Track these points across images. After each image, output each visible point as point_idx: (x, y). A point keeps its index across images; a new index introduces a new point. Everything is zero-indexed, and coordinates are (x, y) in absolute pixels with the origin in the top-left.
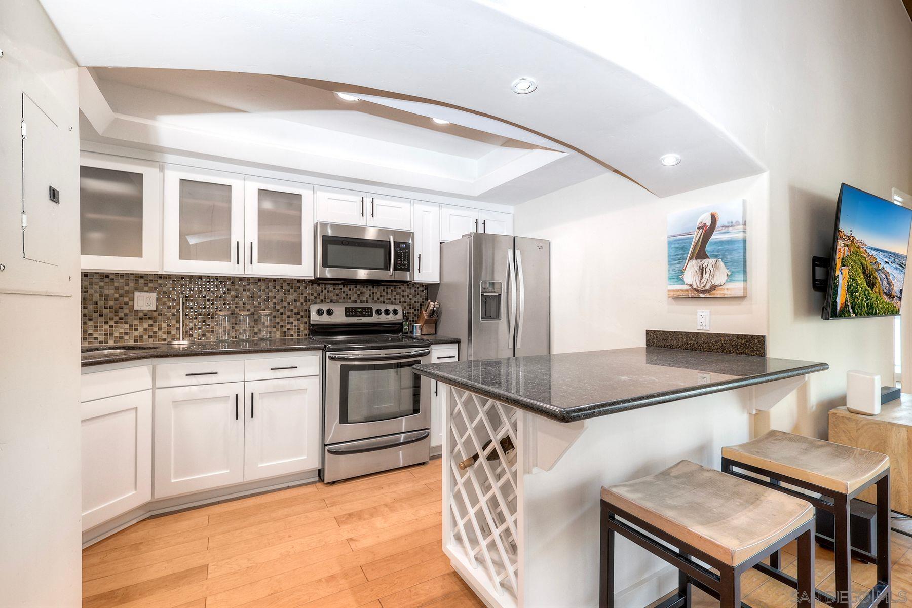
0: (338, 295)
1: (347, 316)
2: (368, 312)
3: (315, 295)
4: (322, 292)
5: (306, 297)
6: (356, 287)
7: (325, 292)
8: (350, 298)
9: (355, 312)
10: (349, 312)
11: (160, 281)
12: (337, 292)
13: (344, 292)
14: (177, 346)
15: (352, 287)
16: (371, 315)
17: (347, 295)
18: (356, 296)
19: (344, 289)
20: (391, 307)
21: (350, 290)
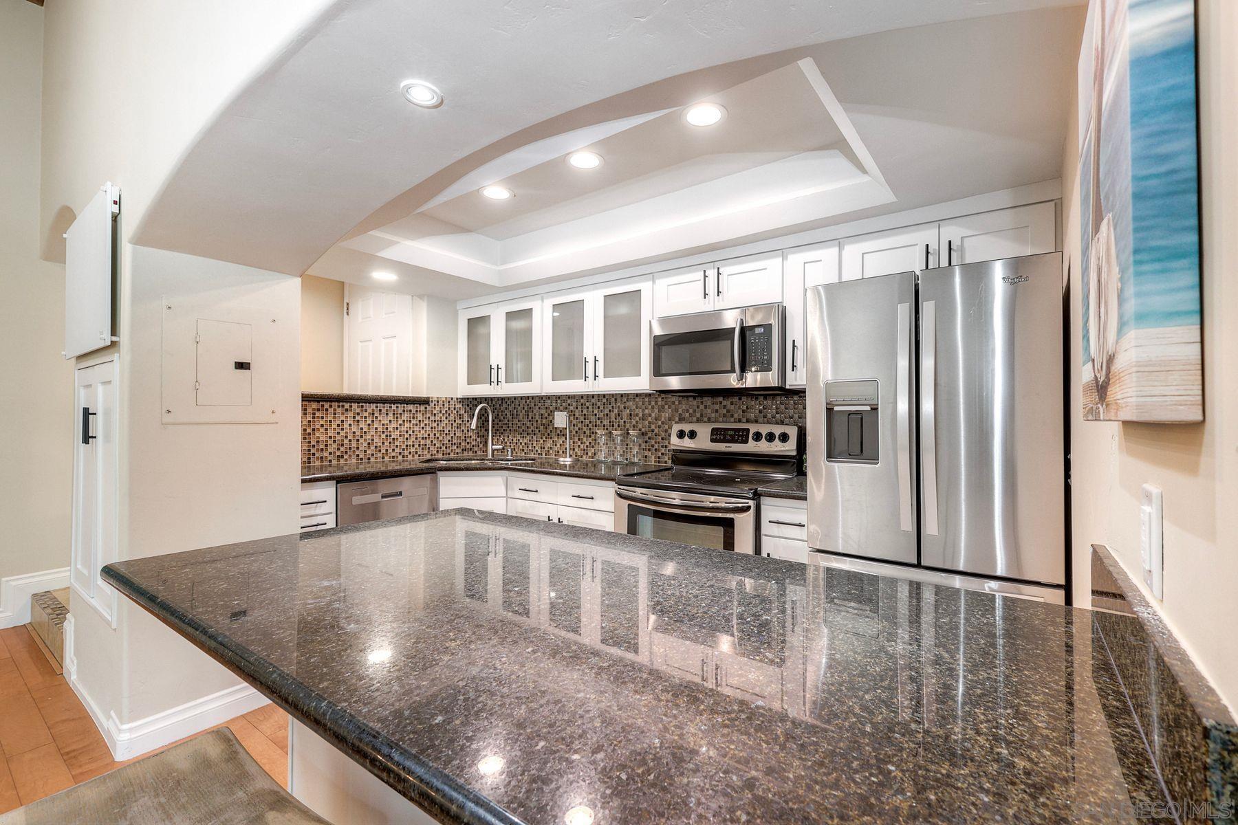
0: (717, 411)
1: (712, 440)
2: (742, 436)
3: (691, 411)
4: (698, 407)
5: (680, 415)
6: (740, 399)
7: (702, 407)
8: (732, 416)
9: (725, 435)
10: (718, 435)
11: (569, 401)
12: (717, 407)
13: (725, 407)
14: (562, 463)
15: (736, 399)
16: (746, 442)
17: (728, 411)
18: (740, 411)
19: (724, 403)
20: (778, 430)
21: (732, 403)
